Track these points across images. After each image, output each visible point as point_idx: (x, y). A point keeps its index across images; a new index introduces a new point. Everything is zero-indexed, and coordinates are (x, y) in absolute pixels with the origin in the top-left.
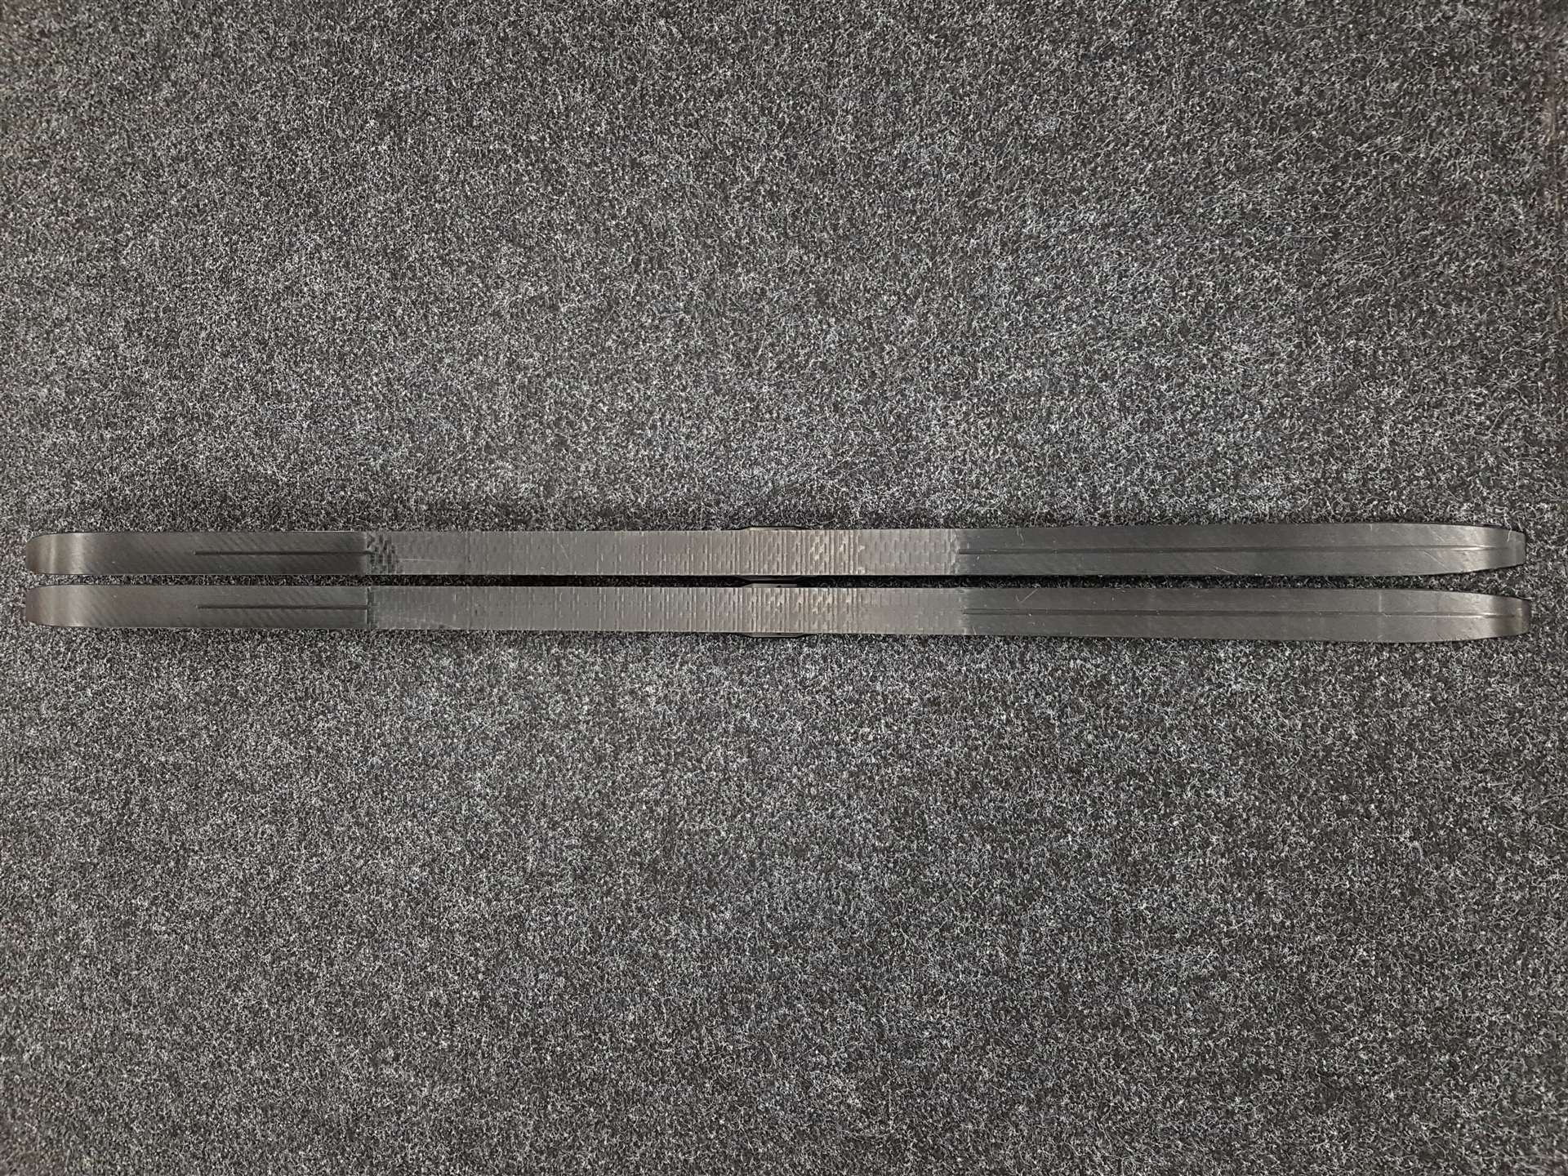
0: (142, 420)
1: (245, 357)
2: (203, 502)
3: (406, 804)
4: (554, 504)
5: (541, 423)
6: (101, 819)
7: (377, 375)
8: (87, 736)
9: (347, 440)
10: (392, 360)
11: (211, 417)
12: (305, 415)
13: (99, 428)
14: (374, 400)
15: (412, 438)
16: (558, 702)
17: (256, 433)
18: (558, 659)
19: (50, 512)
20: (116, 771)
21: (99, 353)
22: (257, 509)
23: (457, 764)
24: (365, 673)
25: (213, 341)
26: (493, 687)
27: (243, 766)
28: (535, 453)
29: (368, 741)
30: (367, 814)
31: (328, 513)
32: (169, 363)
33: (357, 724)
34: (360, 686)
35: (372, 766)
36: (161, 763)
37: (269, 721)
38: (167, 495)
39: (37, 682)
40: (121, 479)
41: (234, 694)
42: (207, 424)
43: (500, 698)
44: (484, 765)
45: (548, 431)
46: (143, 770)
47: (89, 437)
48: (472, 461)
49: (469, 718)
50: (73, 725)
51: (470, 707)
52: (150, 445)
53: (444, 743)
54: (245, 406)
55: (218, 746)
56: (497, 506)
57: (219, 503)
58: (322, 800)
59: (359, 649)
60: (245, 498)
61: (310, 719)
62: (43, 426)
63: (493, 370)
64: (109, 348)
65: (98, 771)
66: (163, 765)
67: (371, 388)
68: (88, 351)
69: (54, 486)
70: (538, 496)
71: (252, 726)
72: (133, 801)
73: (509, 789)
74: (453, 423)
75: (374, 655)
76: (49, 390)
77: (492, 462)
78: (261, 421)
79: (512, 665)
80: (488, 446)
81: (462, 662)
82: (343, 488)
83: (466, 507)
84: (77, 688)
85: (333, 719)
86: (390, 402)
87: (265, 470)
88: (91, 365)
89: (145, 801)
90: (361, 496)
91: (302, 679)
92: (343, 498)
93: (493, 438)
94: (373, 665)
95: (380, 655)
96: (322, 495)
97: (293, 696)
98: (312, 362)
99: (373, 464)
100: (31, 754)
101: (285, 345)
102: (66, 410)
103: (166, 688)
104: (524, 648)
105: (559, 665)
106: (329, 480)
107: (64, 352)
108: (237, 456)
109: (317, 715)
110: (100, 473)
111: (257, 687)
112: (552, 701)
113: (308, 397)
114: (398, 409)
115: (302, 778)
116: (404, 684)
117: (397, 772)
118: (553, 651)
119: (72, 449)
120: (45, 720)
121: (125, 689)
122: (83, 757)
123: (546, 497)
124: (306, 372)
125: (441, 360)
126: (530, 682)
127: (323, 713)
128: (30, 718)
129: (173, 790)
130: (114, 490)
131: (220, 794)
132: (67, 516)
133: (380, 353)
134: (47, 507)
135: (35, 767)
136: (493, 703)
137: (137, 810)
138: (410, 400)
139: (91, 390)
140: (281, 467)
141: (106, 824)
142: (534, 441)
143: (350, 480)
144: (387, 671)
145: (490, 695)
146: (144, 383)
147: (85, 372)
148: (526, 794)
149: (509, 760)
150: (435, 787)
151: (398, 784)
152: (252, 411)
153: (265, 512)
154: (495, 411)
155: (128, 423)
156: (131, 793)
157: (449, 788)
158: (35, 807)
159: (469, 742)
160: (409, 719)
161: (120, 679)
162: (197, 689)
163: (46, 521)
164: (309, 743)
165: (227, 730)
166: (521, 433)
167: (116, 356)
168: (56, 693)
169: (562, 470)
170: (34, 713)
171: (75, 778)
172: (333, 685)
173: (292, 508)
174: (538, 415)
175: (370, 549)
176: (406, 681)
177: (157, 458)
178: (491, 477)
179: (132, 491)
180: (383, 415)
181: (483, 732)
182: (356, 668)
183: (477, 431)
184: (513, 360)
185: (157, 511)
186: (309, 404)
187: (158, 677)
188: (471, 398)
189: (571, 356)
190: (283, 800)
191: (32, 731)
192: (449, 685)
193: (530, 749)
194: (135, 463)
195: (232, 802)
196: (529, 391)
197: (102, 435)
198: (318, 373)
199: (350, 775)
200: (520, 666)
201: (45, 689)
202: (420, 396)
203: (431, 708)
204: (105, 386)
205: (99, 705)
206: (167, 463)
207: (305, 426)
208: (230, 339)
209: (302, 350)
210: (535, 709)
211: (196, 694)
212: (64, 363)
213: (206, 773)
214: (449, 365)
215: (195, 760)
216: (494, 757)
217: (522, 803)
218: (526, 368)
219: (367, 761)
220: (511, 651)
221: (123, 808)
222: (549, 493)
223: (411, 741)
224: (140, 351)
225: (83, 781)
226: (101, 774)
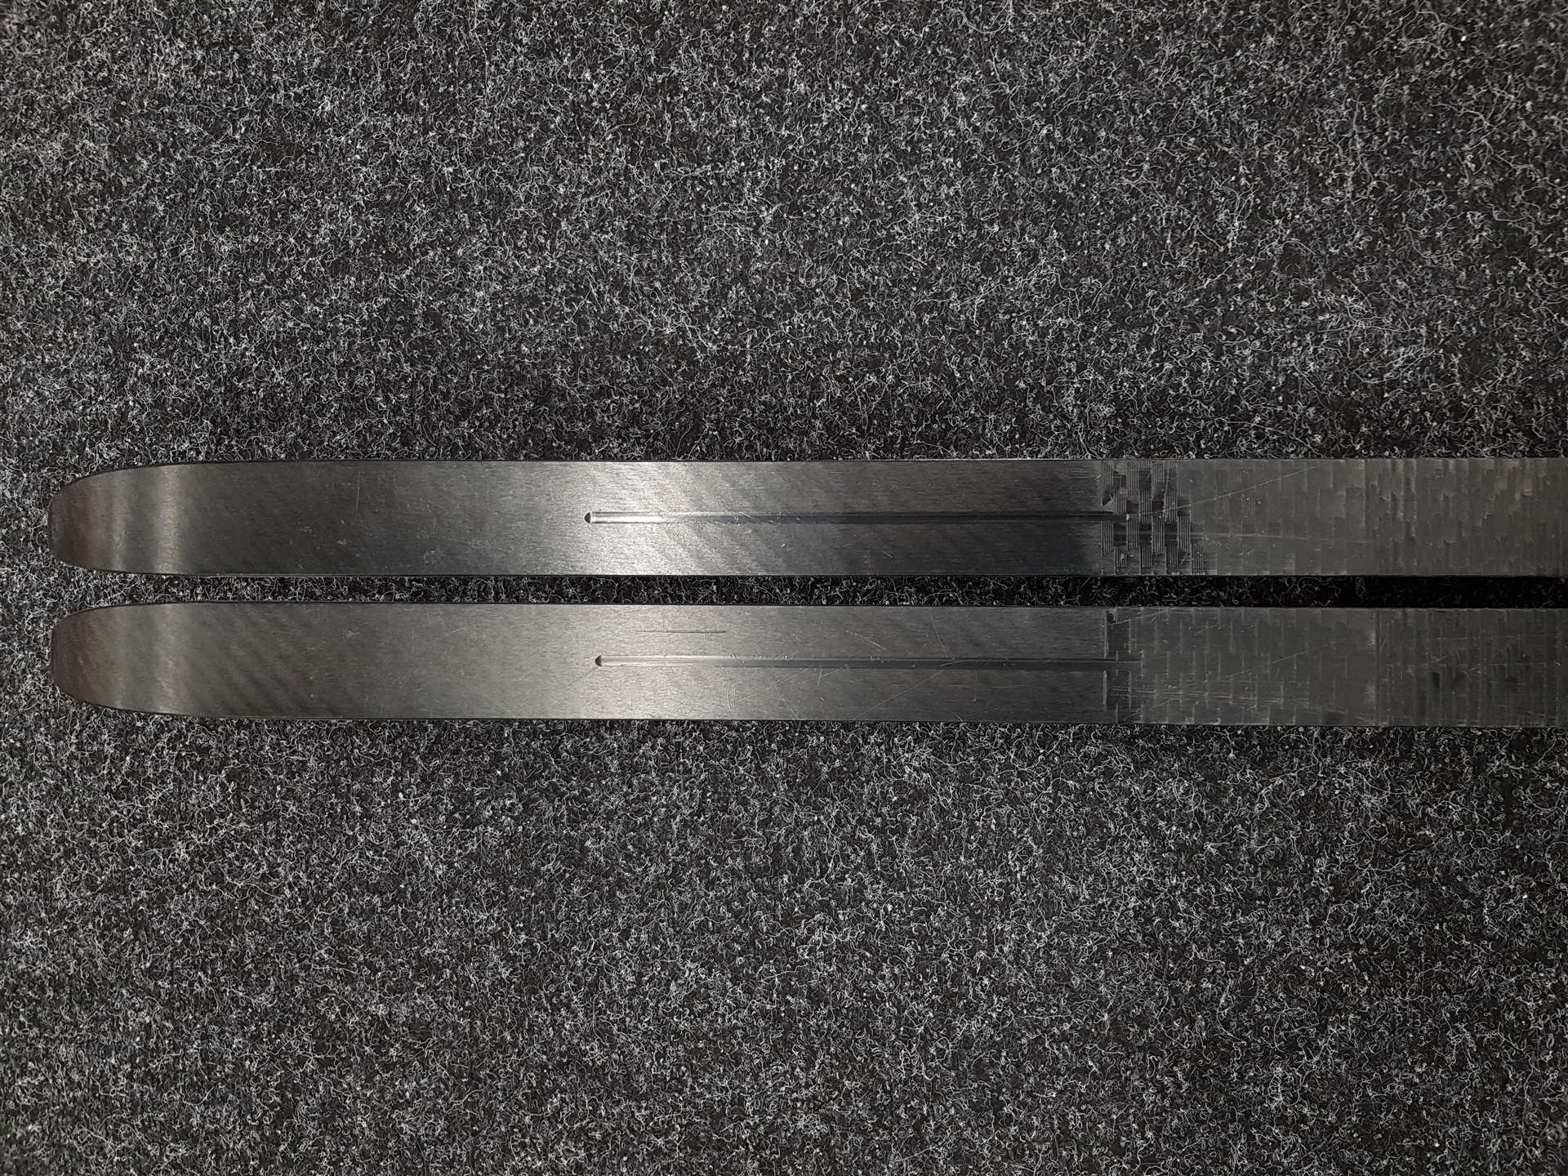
0: (315, 209)
1: (597, 53)
2: (487, 401)
3: (1066, 1136)
4: (1492, 399)
5: (1453, 197)
6: (219, 1151)
7: (966, 88)
8: (177, 953)
9: (885, 250)
10: (1008, 50)
11: (503, 199)
12: (767, 192)
13: (202, 229)
14: (961, 149)
15: (1068, 243)
16: (1509, 894)
17: (629, 237)
18: (1508, 788)
19: (72, 426)
20: (256, 1038)
21: (199, 54)
22: (634, 418)
23: (1213, 1041)
24: (941, 812)
25: (507, 19)
26: (1313, 853)
27: (603, 1032)
28: (1437, 273)
29: (956, 979)
30: (955, 1157)
31: (830, 428)
32: (386, 75)
33: (924, 938)
34: (929, 845)
35: (967, 1042)
36: (375, 1018)
37: (673, 923)
38: (385, 387)
39: (41, 823)
40: (260, 349)
41: (574, 856)
42: (491, 217)
43: (1335, 881)
44: (1291, 1045)
45: (1474, 218)
46: (328, 1037)
47: (175, 252)
48: (1243, 293)
49: (1244, 930)
50: (137, 927)
51: (1247, 901)
52: (338, 268)
53: (1174, 991)
54: (597, 171)
55: (531, 983)
56: (1320, 404)
57: (529, 405)
58: (826, 1119)
59: (925, 753)
60: (603, 393)
61: (789, 920)
62: (50, 229)
63: (1306, 70)
64: (224, 45)
65: (205, 1037)
66: (381, 1026)
67: (952, 123)
68: (172, 52)
69: (81, 366)
70: (1445, 378)
71: (625, 934)
72: (302, 1109)
73: (1365, 1107)
74: (1186, 202)
75: (965, 769)
76: (66, 144)
77: (1301, 295)
78: (643, 206)
79: (1370, 801)
80: (1289, 257)
81: (1222, 792)
82: (874, 366)
83: (1228, 407)
84: (148, 840)
85: (853, 922)
86: (1004, 155)
87: (658, 324)
88: (177, 84)
89: (332, 1109)
90: (927, 384)
91: (764, 824)
92: (872, 389)
93: (1305, 237)
94: (963, 792)
95: (985, 768)
96: (815, 384)
97: (739, 864)
98: (783, 63)
99: (956, 305)
100: (24, 990)
101: (709, 25)
102: (113, 190)
103: (388, 842)
104: (1406, 756)
105: (1510, 801)
106: (833, 347)
107: (103, 55)
108: (578, 289)
109: (809, 912)
110: (205, 335)
111: (639, 843)
112: (1491, 892)
113: (772, 145)
114: (1028, 171)
115: (768, 1064)
116: (1053, 842)
117: (1037, 1056)
118: (1494, 766)
119: (128, 279)
120: (63, 913)
121: (278, 843)
122: (168, 1004)
123: (1469, 381)
124: (767, 87)
125: (1150, 49)
126: (1426, 842)
127: (824, 907)
128: (22, 907)
129: (409, 1087)
130: (243, 374)
131: (538, 1097)
132: (117, 435)
133: (978, 36)
134: (64, 416)
135: (34, 1020)
136: (1316, 891)
137: (311, 1129)
138: (1062, 148)
139: (180, 141)
140: (700, 318)
141: (231, 1162)
142: (1431, 243)
143: (891, 347)
144: (1006, 809)
145: (1308, 873)
146: (320, 124)
147: (163, 100)
148: (1419, 1122)
149: (1365, 1035)
150: (1149, 1096)
151: (1040, 1087)
152: (620, 183)
153: (656, 424)
154: (1313, 172)
155: (278, 217)
156: (296, 1089)
157: (1191, 1100)
158: (34, 1115)
159: (1246, 991)
160: (1068, 927)
161: (263, 819)
162: (472, 846)
163: (59, 449)
164: (785, 980)
165: (556, 945)
166: (1391, 225)
167: (244, 62)
168: (94, 852)
169: (1514, 312)
170: (32, 897)
171: (145, 1051)
172: (852, 840)
173: (730, 416)
174: (1437, 174)
175: (1111, 506)
176: (1059, 835)
177: (358, 298)
178: (1300, 331)
179: (290, 375)
180: (983, 187)
181: (1286, 966)
182: (913, 800)
183: (1258, 218)
184: (1368, 46)
185: (360, 424)
186: (779, 162)
187: (367, 815)
188: (1241, 139)
189: (1539, 30)
190: (716, 1120)
191: (29, 939)
192: (1182, 848)
193: (1433, 1010)
194: (298, 311)
195: (572, 1118)
196: (1414, 118)
197: (208, 246)
198: (801, 88)
199: (903, 1065)
200: (1397, 805)
201: (62, 840)
202: (1090, 140)
203: (1133, 902)
204: (217, 132)
205: (209, 881)
206: (384, 310)
207: (767, 215)
208: (554, 14)
209: (757, 34)
210: (1439, 908)
211: (474, 857)
212: (106, 81)
213: (501, 1045)
214: (1173, 61)
215: (470, 1013)
216: (1322, 1030)
217: (1406, 1143)
218: (1407, 61)
219: (951, 1029)
220: (1367, 764)
221: (275, 1125)
222: (1477, 368)
223: (1076, 981)
224: (309, 50)
225: (168, 1058)
226: (214, 1045)
